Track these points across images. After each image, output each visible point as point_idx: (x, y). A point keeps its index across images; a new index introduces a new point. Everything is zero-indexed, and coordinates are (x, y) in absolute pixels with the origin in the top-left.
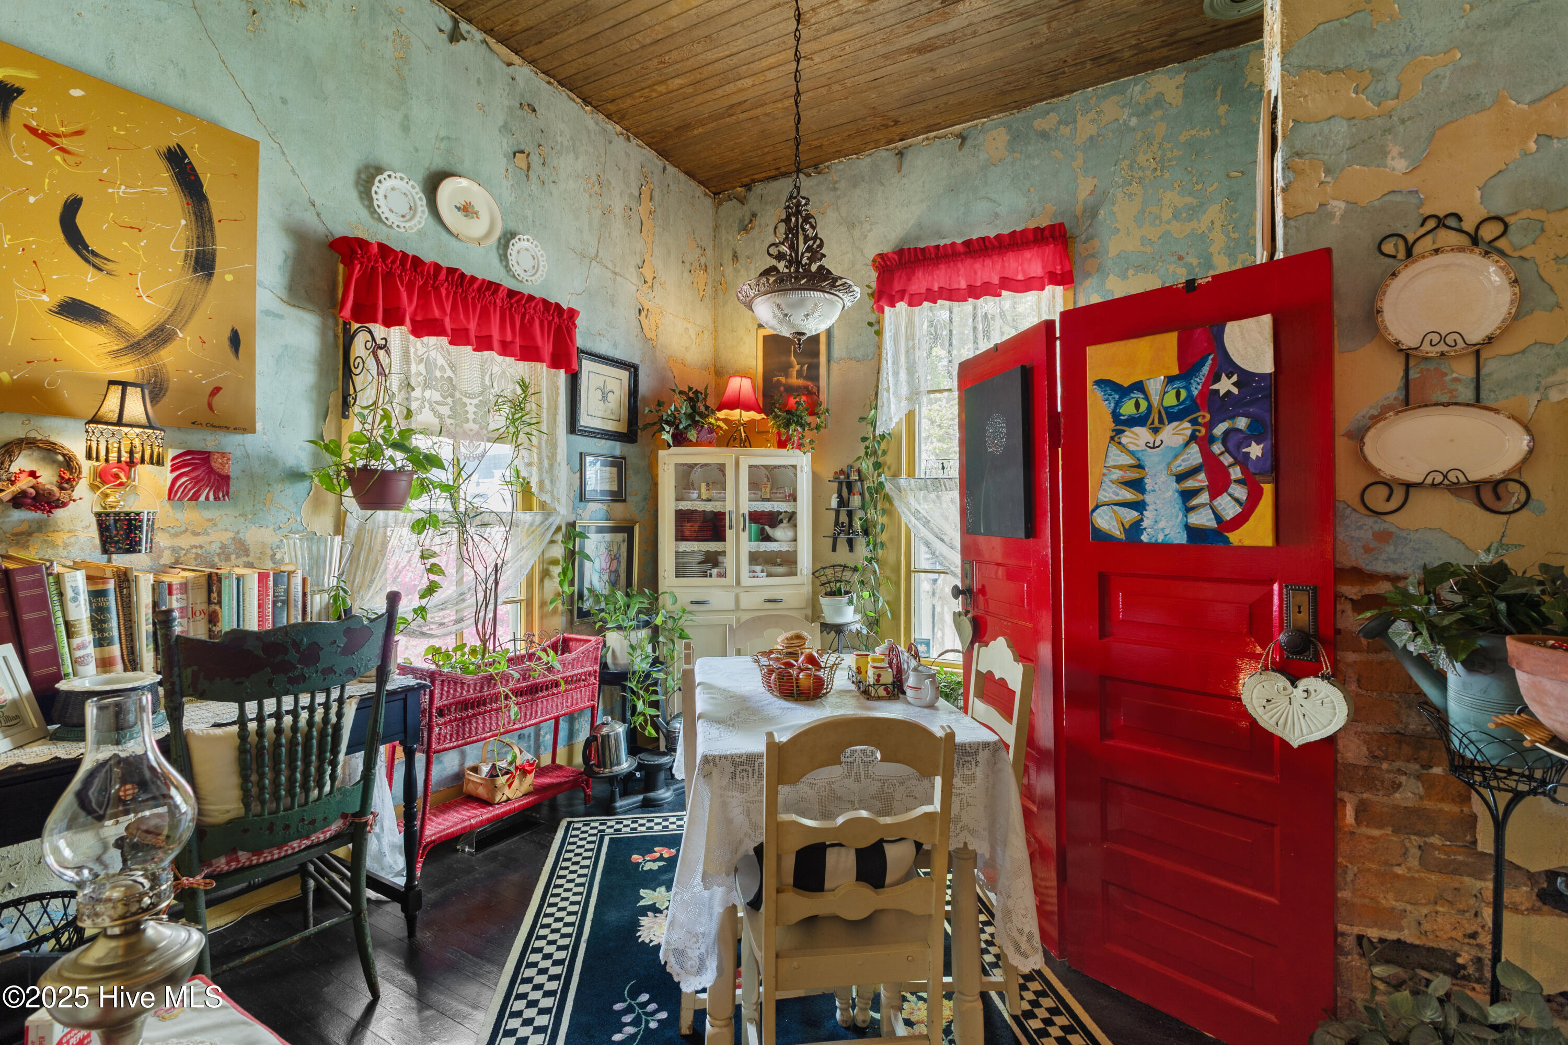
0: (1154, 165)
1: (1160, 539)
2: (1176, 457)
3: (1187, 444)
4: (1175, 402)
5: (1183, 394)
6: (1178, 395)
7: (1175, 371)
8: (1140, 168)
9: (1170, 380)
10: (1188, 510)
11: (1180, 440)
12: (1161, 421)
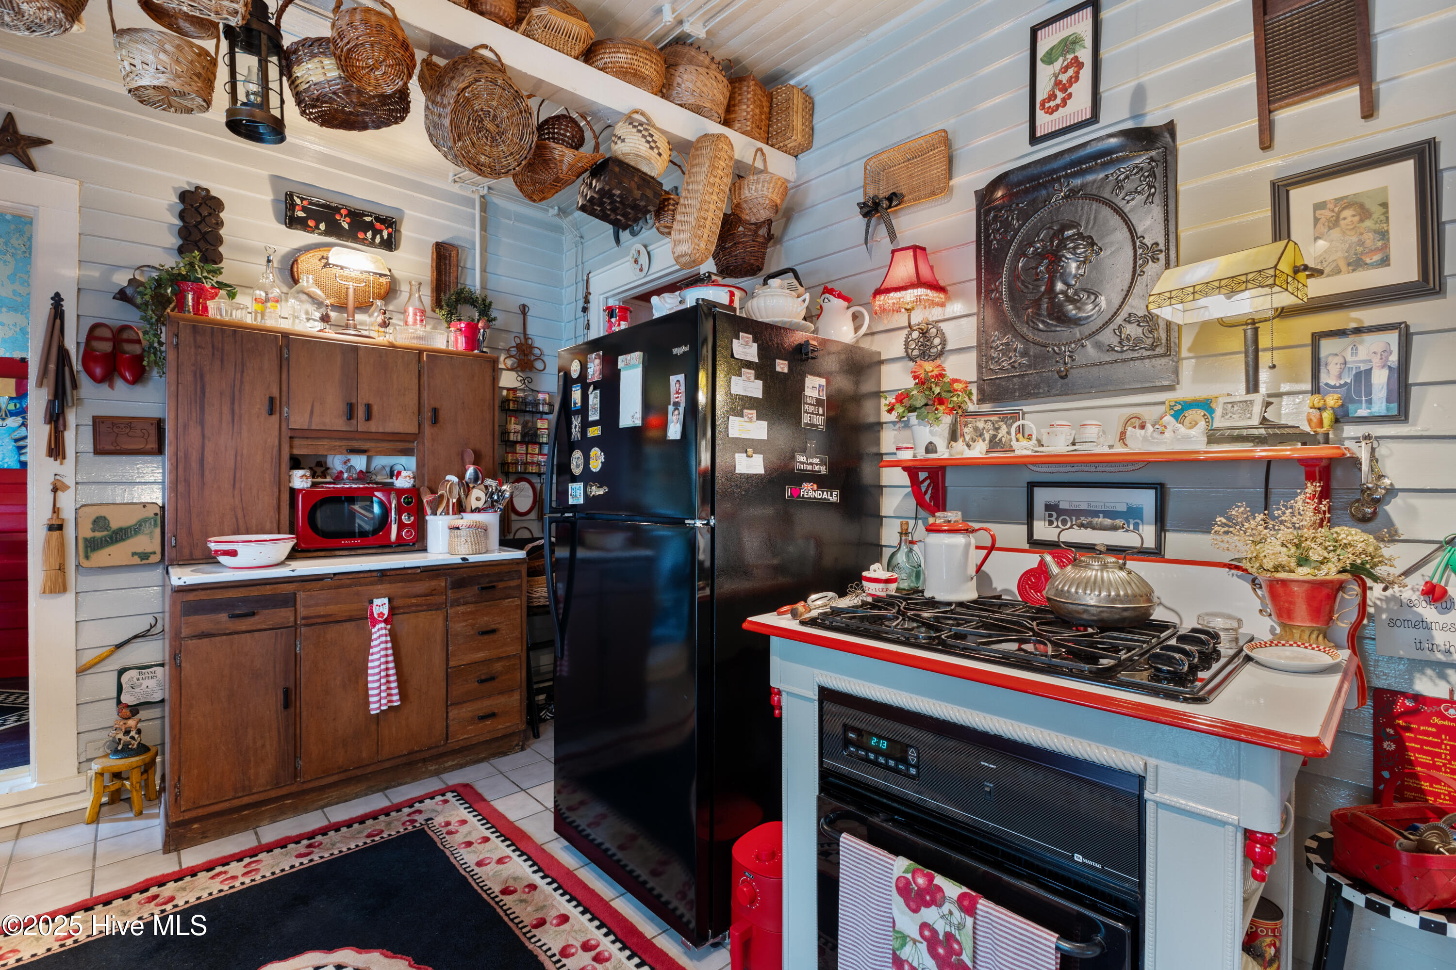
0: (24, 249)
1: (6, 466)
2: (14, 431)
3: (20, 426)
4: (13, 408)
5: (18, 406)
6: (15, 406)
7: (14, 395)
8: (13, 247)
9: (11, 399)
10: (21, 454)
11: (16, 425)
12: (6, 415)
